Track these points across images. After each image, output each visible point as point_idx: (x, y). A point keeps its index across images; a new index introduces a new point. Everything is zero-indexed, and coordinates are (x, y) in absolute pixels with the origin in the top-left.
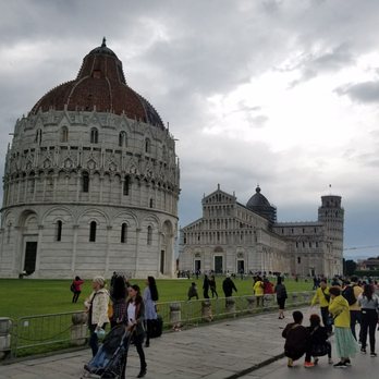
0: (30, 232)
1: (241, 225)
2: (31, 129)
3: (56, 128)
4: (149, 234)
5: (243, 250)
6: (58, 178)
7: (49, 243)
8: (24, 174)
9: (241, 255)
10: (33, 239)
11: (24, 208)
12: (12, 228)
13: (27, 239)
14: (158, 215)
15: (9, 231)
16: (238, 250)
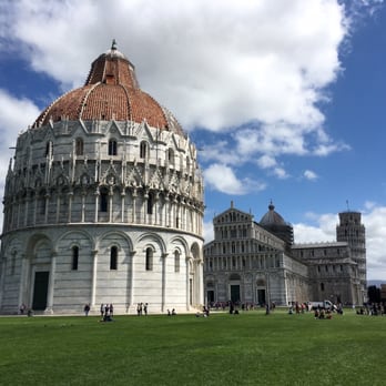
0: (39, 260)
1: (260, 248)
2: (40, 141)
3: (70, 139)
4: (177, 259)
5: (263, 277)
6: (73, 196)
7: (63, 272)
8: (33, 193)
9: (261, 283)
10: (44, 269)
11: (33, 233)
12: (17, 256)
13: (35, 269)
14: (185, 237)
15: (14, 260)
16: (257, 277)
